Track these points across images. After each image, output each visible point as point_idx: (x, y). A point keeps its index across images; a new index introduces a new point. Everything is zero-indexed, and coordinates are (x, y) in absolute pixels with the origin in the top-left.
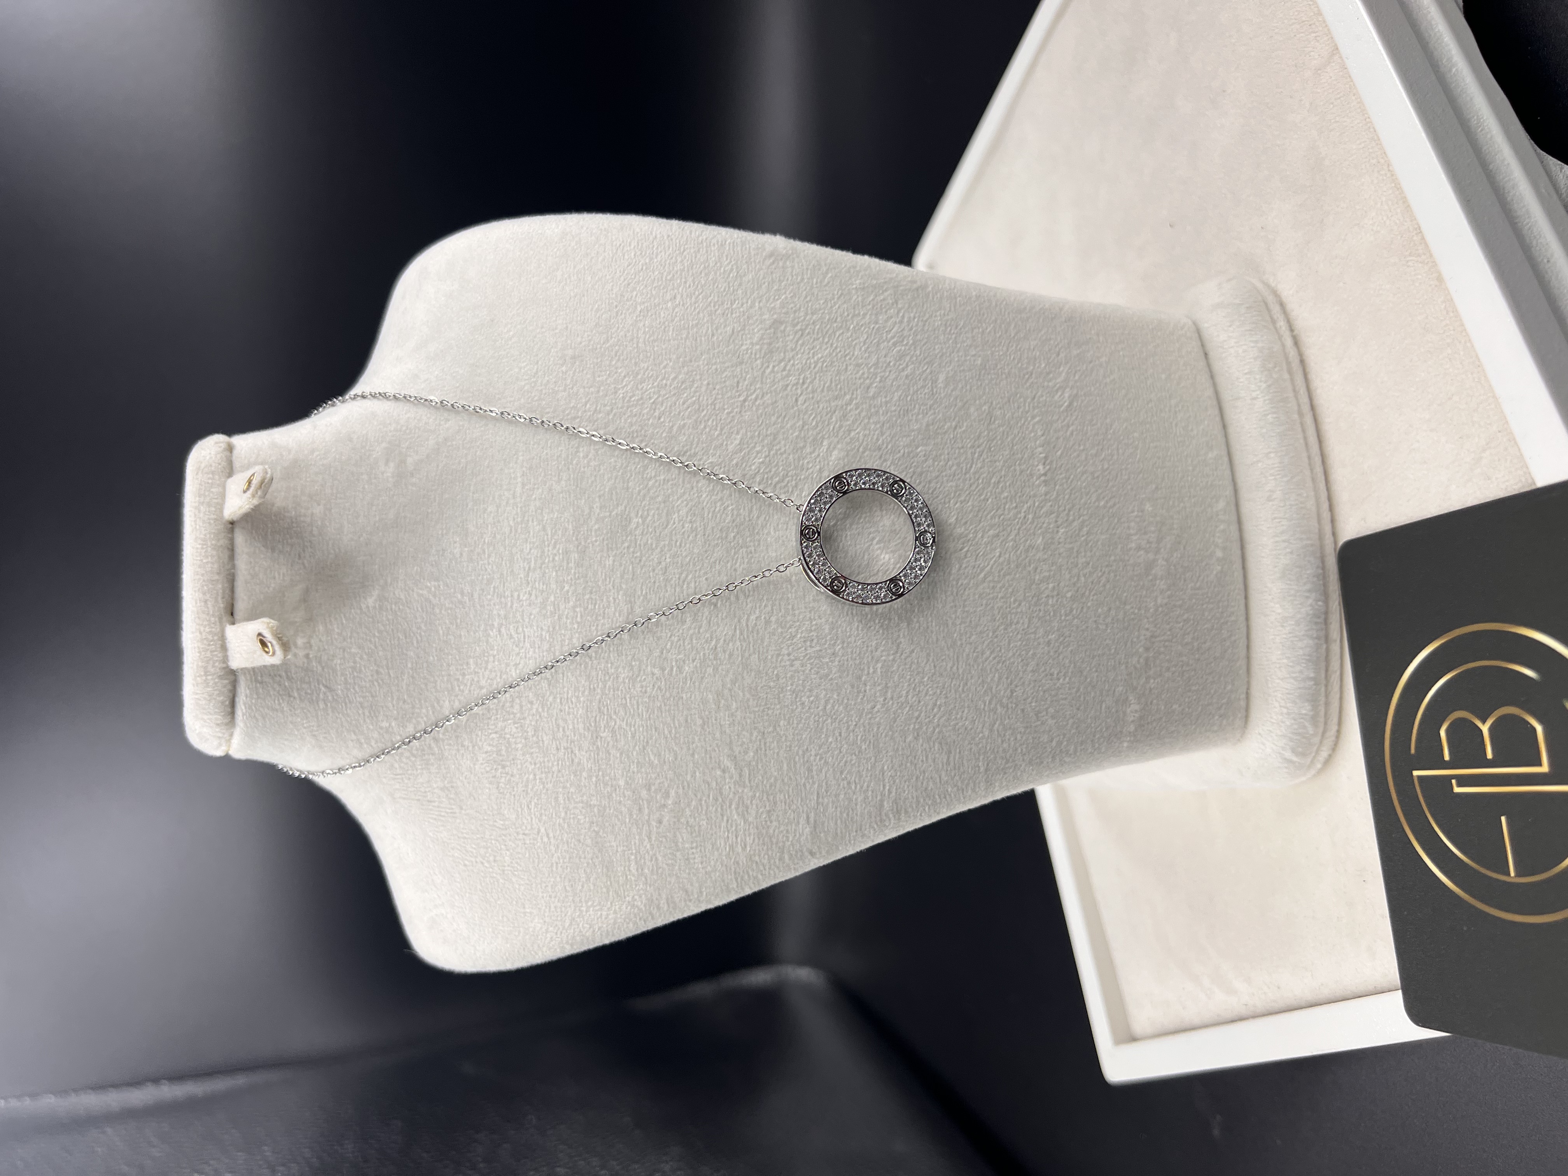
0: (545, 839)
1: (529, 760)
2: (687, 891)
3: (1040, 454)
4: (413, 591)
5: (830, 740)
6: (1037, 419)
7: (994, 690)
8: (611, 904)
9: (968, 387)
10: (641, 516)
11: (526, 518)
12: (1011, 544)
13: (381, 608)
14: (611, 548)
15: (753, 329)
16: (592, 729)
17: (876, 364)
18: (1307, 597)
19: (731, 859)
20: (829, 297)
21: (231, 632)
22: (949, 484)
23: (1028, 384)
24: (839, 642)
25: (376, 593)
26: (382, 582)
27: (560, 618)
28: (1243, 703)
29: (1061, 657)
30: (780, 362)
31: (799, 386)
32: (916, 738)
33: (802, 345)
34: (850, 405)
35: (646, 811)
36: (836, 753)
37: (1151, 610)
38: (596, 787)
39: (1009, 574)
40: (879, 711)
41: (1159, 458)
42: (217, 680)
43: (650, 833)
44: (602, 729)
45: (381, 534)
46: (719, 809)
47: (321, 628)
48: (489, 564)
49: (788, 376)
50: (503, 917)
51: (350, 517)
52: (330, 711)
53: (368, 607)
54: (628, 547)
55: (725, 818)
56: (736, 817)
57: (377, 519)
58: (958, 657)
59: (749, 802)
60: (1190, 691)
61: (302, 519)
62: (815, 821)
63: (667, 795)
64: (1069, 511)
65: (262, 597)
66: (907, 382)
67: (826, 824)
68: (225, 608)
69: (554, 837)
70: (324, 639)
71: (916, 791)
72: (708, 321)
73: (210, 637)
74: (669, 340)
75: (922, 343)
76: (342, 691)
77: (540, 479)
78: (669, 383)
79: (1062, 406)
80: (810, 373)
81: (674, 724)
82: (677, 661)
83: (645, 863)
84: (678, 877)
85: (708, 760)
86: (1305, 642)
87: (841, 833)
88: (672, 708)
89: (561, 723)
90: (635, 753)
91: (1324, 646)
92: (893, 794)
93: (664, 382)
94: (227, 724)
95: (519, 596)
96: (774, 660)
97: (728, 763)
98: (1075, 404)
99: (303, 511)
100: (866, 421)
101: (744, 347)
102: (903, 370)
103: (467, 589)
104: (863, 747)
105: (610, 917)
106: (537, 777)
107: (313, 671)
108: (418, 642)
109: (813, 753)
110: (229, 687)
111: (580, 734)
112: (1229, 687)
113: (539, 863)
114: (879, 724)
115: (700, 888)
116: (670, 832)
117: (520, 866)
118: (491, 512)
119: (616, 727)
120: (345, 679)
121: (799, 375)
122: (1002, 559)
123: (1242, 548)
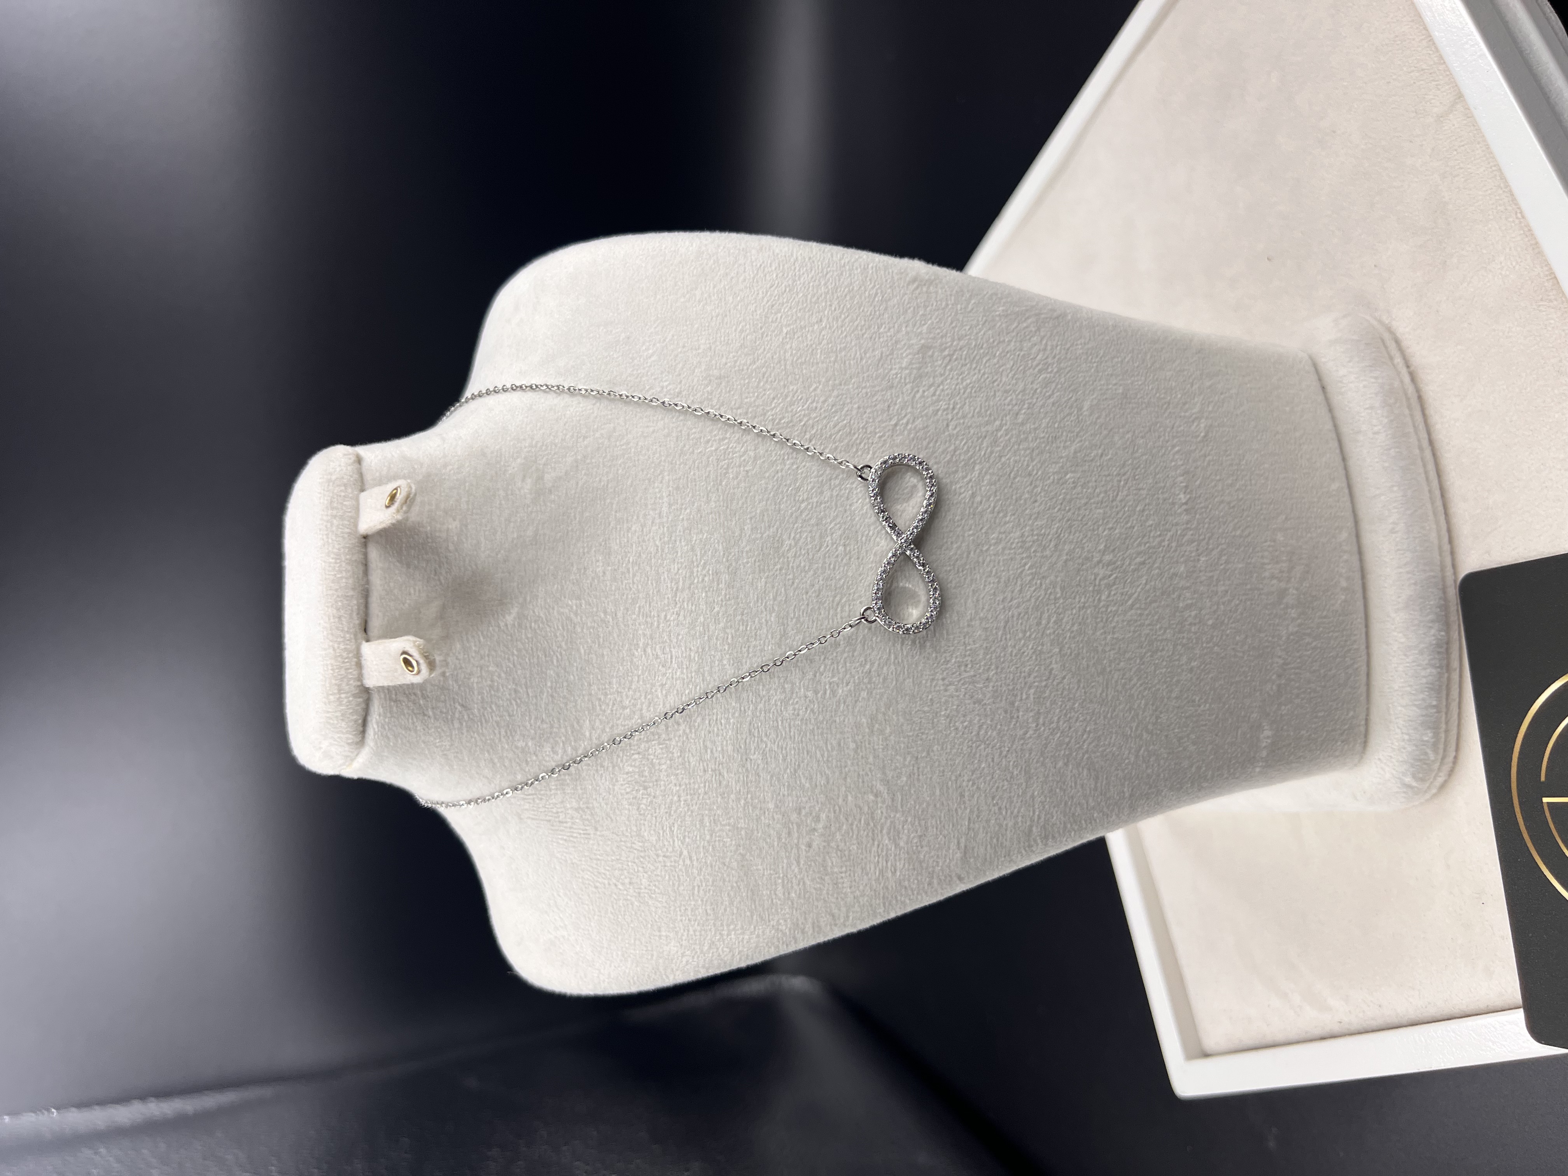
0: (688, 862)
1: (674, 782)
2: (833, 916)
3: (1182, 482)
4: (553, 609)
5: (983, 766)
6: (1177, 449)
7: (1140, 717)
8: (755, 928)
9: (1112, 415)
10: (794, 538)
11: (673, 538)
12: (1157, 571)
13: (520, 625)
14: (764, 570)
15: (902, 354)
16: (742, 751)
17: (1024, 390)
18: (1431, 627)
19: (880, 884)
20: (975, 322)
21: (367, 649)
22: (1098, 511)
23: (1166, 414)
24: (993, 667)
25: (515, 611)
26: (521, 600)
27: (709, 639)
28: (1362, 729)
29: (1202, 684)
30: (930, 386)
31: (950, 411)
32: (1066, 764)
33: (951, 370)
34: (1000, 430)
35: (796, 835)
36: (988, 778)
37: (1284, 638)
38: (744, 809)
39: (1155, 601)
40: (1030, 737)
41: (1287, 489)
42: (351, 699)
43: (799, 857)
44: (752, 751)
45: (519, 551)
46: (870, 834)
47: (458, 646)
48: (633, 583)
49: (938, 401)
50: (635, 940)
51: (487, 533)
52: (465, 731)
53: (506, 625)
54: (781, 569)
55: (876, 843)
56: (887, 842)
57: (515, 536)
58: (1107, 684)
59: (901, 827)
60: (1316, 717)
61: (437, 534)
62: (966, 847)
63: (817, 819)
64: (1209, 539)
65: (397, 613)
66: (1053, 409)
67: (976, 850)
68: (360, 624)
69: (697, 859)
70: (461, 656)
71: (1064, 817)
72: (856, 345)
73: (345, 654)
74: (818, 363)
75: (1066, 371)
76: (479, 710)
77: (688, 500)
78: (819, 405)
79: (1199, 436)
80: (960, 398)
81: (827, 747)
82: (830, 684)
83: (792, 887)
84: (825, 901)
85: (861, 784)
86: (1428, 671)
87: (991, 858)
88: (825, 731)
89: (708, 744)
90: (786, 776)
91: (1446, 675)
92: (1042, 819)
93: (815, 404)
94: (357, 743)
95: (666, 616)
96: (929, 684)
97: (880, 787)
98: (1210, 435)
99: (438, 526)
100: (1016, 447)
101: (893, 372)
102: (1050, 397)
103: (611, 608)
104: (1015, 773)
105: (752, 941)
106: (682, 799)
107: (449, 690)
108: (558, 661)
109: (966, 778)
110: (363, 706)
111: (729, 756)
112: (1351, 713)
113: (679, 885)
114: (1031, 750)
115: (848, 912)
116: (819, 856)
117: (659, 888)
118: (635, 531)
119: (767, 749)
120: (483, 698)
121: (950, 400)
122: (1148, 587)
123: (1363, 577)
